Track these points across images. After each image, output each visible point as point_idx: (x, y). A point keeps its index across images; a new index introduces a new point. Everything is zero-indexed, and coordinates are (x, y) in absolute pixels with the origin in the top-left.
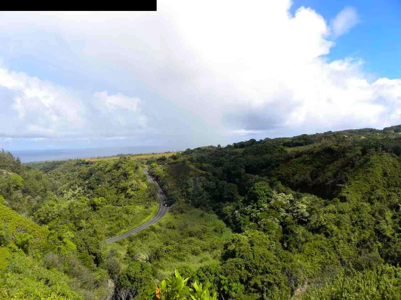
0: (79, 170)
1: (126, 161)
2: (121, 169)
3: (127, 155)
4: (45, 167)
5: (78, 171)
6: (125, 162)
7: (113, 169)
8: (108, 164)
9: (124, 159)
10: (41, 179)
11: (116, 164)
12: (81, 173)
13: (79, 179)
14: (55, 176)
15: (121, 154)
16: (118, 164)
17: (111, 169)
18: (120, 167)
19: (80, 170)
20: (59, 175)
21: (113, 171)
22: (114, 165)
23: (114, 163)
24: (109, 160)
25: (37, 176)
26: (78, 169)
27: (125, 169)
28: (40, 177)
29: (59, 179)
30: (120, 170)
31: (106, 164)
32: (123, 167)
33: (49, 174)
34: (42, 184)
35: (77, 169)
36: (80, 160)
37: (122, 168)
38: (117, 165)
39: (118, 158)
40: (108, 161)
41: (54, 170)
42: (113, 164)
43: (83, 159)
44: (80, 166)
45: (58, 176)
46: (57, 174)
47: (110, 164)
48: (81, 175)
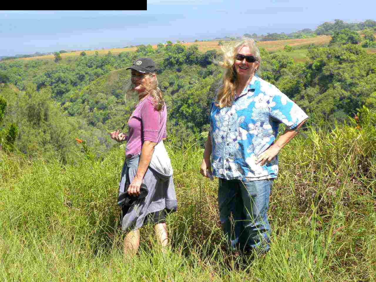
0: (175, 87)
1: (357, 53)
2: (337, 84)
3: (362, 26)
4: (56, 75)
5: (173, 93)
6: (354, 57)
7: (306, 86)
8: (283, 66)
9: (350, 44)
10: (46, 119)
11: (316, 63)
12: (185, 101)
13: (177, 124)
14: (91, 109)
15: (338, 24)
16: (323, 64)
17: (298, 83)
18: (331, 76)
19: (180, 87)
20: (104, 108)
21: (303, 92)
22: (310, 67)
23: (310, 61)
24: (290, 50)
25: (31, 108)
26: (171, 84)
27: (351, 85)
28: (42, 114)
29: (104, 122)
30: (334, 88)
31: (278, 65)
32: (346, 75)
33: (67, 104)
34: (49, 138)
35: (167, 84)
36: (180, 50)
37: (339, 81)
38: (319, 69)
39: (326, 39)
40: (286, 53)
41: (85, 88)
42: (303, 64)
43: (187, 45)
44: (179, 70)
45: (99, 109)
46: (97, 103)
47: (294, 66)
48: (184, 108)
